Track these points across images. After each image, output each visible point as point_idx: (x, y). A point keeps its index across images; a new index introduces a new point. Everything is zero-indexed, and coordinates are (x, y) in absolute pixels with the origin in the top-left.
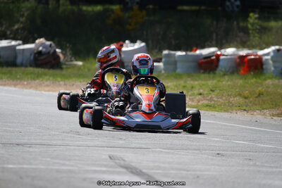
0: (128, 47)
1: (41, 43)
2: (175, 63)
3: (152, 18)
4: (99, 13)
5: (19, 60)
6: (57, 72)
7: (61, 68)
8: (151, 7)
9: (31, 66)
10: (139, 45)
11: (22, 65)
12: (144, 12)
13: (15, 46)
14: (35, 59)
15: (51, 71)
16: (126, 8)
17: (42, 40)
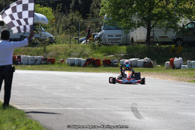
0: (176, 59)
1: (146, 59)
2: (192, 65)
3: (186, 49)
4: (167, 48)
5: (138, 65)
6: (152, 69)
7: (153, 68)
8: (186, 45)
9: (142, 67)
10: (180, 58)
11: (139, 67)
12: (182, 48)
13: (137, 60)
14: (144, 65)
15: (150, 69)
16: (177, 46)
17: (146, 58)
